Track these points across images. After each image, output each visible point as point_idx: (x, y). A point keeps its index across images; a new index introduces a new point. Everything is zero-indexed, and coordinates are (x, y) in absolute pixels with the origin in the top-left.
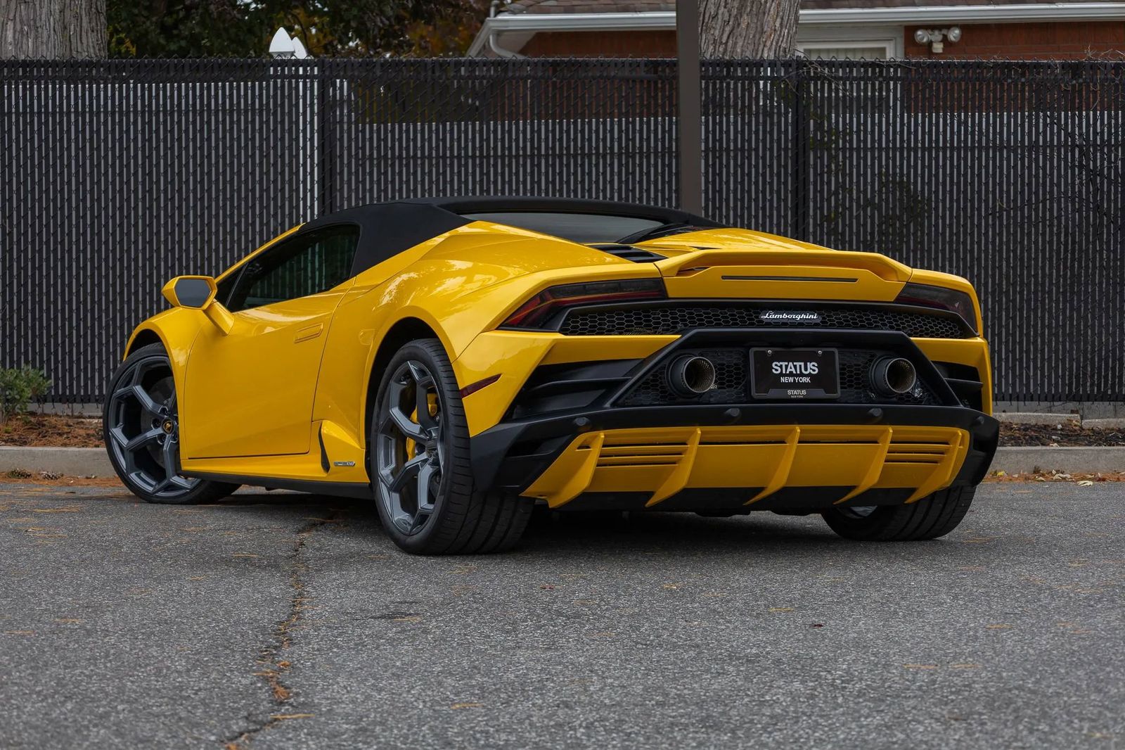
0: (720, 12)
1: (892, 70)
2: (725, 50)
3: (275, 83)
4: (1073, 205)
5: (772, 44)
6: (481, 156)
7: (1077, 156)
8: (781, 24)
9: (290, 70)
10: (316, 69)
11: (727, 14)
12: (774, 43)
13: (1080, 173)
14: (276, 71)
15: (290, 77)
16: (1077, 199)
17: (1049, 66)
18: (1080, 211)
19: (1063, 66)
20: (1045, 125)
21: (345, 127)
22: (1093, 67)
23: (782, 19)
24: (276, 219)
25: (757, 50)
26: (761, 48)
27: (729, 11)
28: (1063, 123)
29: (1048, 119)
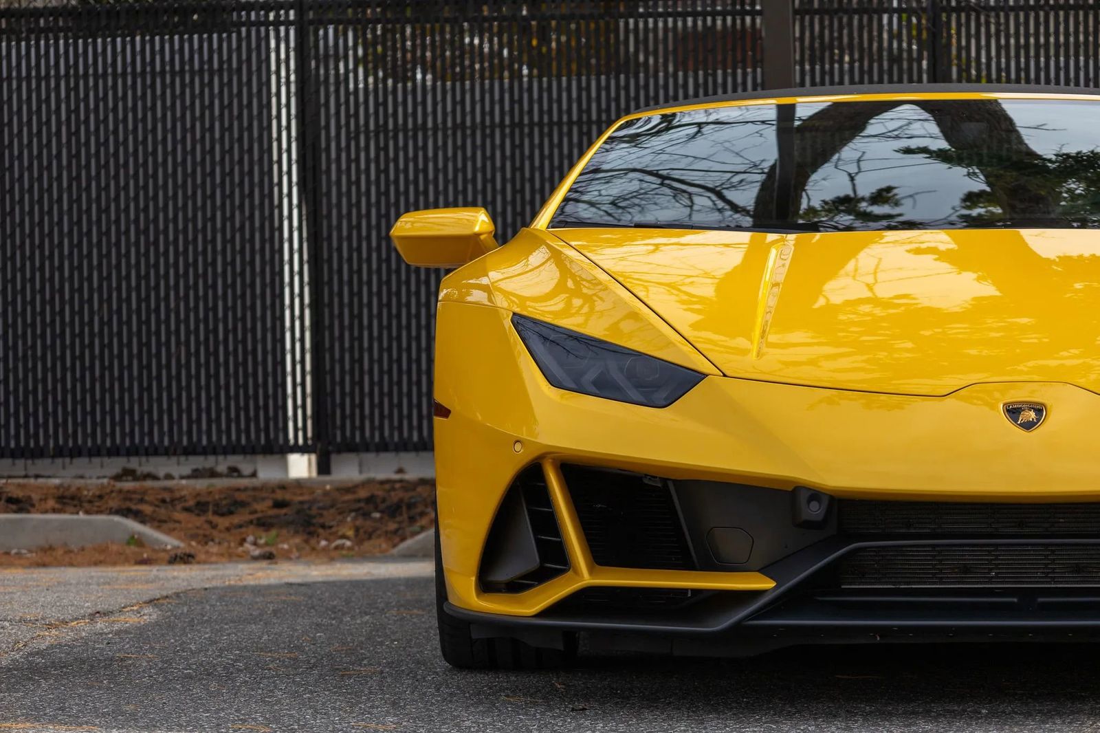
3: (239, 33)
6: (513, 125)
9: (258, 15)
14: (239, 16)
15: (258, 24)
21: (332, 89)
24: (242, 213)
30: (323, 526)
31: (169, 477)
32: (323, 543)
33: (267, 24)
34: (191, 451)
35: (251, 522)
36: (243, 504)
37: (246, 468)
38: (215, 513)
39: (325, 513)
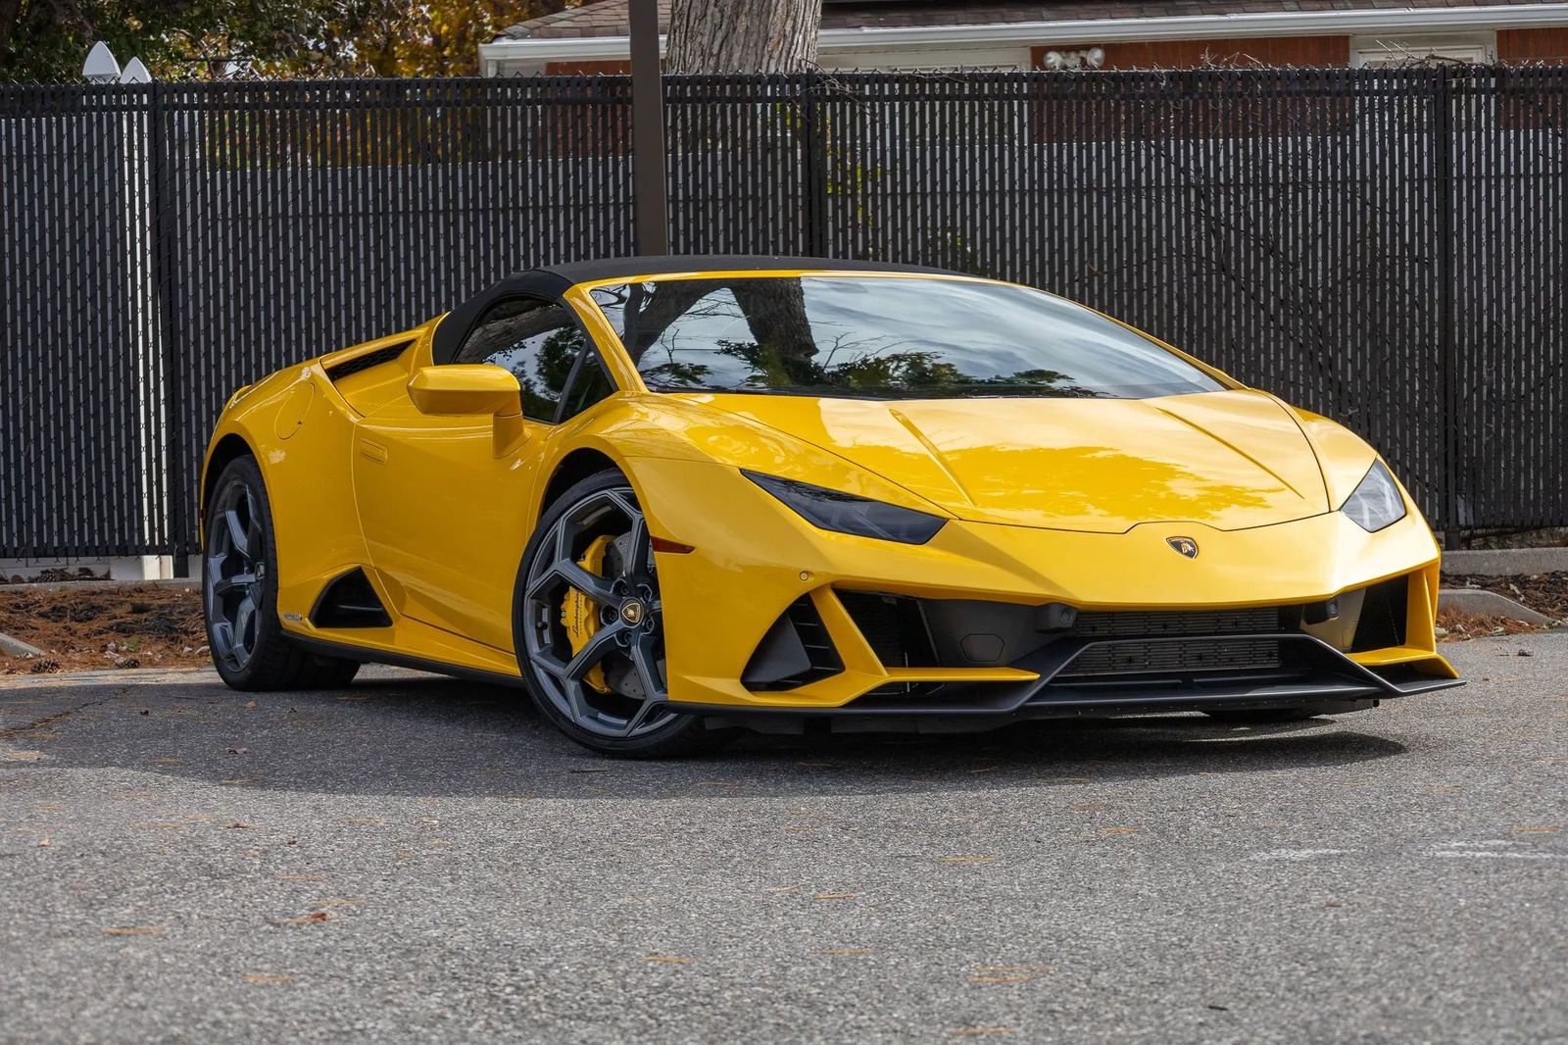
0: (709, 12)
1: (937, 86)
2: (717, 63)
3: (90, 117)
4: (1189, 267)
5: (781, 53)
7: (1193, 200)
8: (793, 27)
9: (109, 99)
10: (145, 96)
11: (718, 15)
12: (784, 54)
13: (1198, 221)
14: (90, 100)
15: (110, 108)
16: (1194, 259)
17: (1152, 77)
18: (1199, 274)
19: (1171, 77)
20: (1149, 159)
21: (188, 175)
22: (1212, 78)
23: (795, 20)
24: (94, 305)
25: (761, 63)
26: (765, 61)
27: (722, 11)
28: (1172, 154)
29: (1153, 150)
30: (186, 632)
31: (17, 579)
32: (187, 649)
33: (120, 109)
34: (41, 553)
35: (111, 628)
36: (100, 609)
37: (99, 571)
38: (73, 619)
39: (188, 618)
